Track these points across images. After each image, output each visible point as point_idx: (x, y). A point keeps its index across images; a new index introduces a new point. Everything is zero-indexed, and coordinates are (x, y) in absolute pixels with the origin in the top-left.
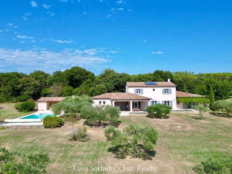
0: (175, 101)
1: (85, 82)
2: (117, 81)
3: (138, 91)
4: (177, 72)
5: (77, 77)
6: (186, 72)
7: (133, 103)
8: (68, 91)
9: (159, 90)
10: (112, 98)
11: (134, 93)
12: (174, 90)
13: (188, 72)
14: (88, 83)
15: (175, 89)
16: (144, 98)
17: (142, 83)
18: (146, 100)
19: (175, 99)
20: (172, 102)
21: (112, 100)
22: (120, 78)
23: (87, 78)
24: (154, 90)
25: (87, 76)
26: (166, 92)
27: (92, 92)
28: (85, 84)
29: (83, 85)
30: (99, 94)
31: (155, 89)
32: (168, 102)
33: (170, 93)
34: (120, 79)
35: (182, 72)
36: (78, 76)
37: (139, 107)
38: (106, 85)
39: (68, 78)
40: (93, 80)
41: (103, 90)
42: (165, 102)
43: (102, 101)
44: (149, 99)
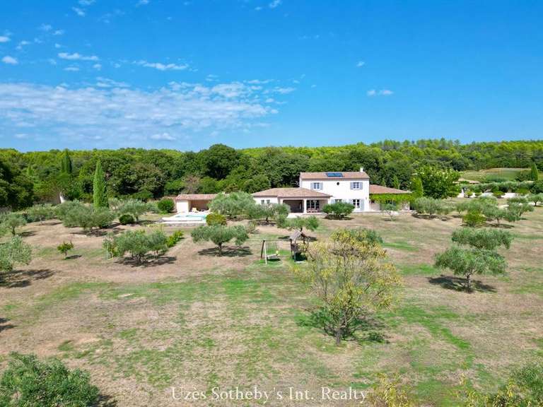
0: (368, 200)
1: (235, 171)
2: (288, 169)
3: (316, 186)
4: (422, 141)
5: (223, 163)
6: (443, 139)
7: (308, 201)
8: (209, 186)
9: (346, 184)
10: (279, 196)
11: (310, 189)
12: (366, 184)
13: (447, 140)
14: (239, 172)
15: (368, 182)
16: (323, 195)
17: (323, 174)
18: (325, 197)
19: (368, 196)
20: (363, 200)
21: (279, 198)
22: (292, 163)
23: (238, 165)
24: (338, 184)
25: (237, 160)
26: (356, 186)
27: (249, 187)
28: (236, 173)
29: (232, 176)
30: (259, 191)
31: (340, 182)
32: (358, 201)
33: (361, 188)
34: (292, 165)
35: (432, 139)
36: (224, 161)
37: (318, 207)
38: (269, 176)
39: (208, 164)
40: (247, 168)
41: (265, 184)
42: (354, 201)
43: (265, 199)
44: (329, 197)
